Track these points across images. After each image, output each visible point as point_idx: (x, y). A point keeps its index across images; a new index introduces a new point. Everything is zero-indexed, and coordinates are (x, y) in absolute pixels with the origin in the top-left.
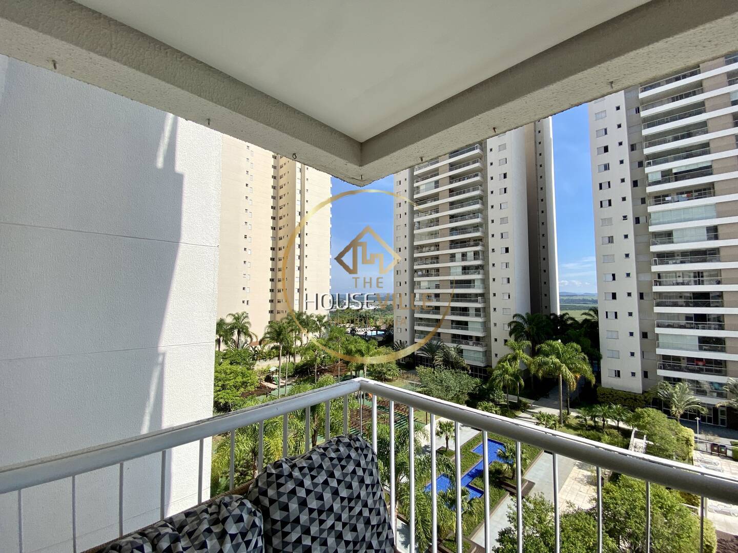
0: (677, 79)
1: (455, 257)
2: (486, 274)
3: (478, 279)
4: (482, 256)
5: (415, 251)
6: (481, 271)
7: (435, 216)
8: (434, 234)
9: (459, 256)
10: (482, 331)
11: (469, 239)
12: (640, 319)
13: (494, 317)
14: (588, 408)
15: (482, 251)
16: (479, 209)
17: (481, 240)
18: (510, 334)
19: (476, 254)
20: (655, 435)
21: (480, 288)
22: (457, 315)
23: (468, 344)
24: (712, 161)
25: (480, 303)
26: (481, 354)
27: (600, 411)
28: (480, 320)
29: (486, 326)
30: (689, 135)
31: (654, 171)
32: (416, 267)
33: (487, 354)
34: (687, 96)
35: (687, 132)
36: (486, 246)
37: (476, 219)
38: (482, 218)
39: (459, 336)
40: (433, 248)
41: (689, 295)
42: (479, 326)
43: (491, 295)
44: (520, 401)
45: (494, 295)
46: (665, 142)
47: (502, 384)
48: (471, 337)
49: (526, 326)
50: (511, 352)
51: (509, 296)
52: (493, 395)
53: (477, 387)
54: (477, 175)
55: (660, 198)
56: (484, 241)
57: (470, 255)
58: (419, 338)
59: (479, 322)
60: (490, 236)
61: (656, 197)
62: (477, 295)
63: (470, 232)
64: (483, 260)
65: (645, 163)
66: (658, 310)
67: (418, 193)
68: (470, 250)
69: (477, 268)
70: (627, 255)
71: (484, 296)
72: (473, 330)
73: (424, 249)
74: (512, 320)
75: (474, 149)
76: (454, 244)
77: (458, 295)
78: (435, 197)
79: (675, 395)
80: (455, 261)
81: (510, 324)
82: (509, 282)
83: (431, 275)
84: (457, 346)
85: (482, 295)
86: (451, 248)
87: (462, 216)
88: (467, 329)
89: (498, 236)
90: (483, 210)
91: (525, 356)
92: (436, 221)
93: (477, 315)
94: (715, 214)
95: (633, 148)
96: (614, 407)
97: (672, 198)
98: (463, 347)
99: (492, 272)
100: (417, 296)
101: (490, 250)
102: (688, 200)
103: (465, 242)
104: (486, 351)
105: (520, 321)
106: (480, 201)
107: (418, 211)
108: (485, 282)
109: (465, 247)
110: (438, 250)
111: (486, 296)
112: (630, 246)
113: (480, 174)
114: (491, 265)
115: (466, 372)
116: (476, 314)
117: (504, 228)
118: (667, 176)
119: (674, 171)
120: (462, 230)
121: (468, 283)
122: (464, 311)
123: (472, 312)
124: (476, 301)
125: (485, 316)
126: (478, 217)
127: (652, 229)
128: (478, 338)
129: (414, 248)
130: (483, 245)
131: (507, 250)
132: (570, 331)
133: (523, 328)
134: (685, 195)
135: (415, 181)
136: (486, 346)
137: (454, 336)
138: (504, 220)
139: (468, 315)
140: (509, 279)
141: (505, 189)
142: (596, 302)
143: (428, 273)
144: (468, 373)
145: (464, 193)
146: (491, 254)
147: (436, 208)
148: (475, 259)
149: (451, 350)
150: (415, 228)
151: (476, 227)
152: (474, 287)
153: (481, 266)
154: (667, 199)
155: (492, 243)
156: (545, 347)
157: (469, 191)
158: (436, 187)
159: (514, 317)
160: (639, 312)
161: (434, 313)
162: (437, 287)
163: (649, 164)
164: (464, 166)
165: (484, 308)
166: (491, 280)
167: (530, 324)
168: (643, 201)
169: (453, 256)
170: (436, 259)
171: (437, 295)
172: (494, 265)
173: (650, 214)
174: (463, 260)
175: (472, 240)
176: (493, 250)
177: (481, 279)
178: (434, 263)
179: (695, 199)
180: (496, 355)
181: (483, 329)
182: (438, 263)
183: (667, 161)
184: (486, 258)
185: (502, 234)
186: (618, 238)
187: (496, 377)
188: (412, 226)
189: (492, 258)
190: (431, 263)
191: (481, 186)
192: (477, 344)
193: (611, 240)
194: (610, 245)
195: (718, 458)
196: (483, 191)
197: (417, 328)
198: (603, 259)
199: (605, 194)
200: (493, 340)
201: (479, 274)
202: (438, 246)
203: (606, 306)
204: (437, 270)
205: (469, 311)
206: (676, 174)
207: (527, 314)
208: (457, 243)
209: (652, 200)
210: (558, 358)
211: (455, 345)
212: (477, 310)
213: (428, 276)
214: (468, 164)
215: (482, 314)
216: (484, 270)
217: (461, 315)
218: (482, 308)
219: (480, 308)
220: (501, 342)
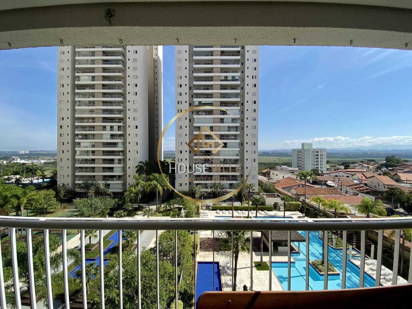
0: (206, 64)
1: (106, 128)
2: (125, 139)
3: (120, 142)
4: (123, 129)
5: (76, 121)
6: (122, 138)
7: (92, 99)
8: (92, 111)
9: (108, 128)
10: (122, 172)
11: (116, 118)
12: (189, 161)
13: (129, 163)
14: (168, 202)
15: (123, 126)
16: (121, 101)
17: (122, 119)
18: (137, 172)
19: (119, 127)
20: (187, 207)
21: (120, 147)
22: (107, 163)
23: (113, 180)
24: (213, 101)
25: (121, 156)
26: (121, 184)
27: (172, 202)
28: (120, 166)
29: (124, 169)
30: (208, 89)
31: (196, 100)
32: (76, 132)
33: (124, 184)
34: (209, 72)
35: (208, 87)
36: (125, 123)
37: (119, 107)
38: (123, 107)
39: (108, 176)
40: (90, 121)
41: (204, 152)
42: (120, 169)
43: (128, 151)
44: (139, 206)
45: (129, 151)
46: (200, 89)
47: (129, 199)
48: (115, 176)
49: (145, 167)
50: (136, 181)
51: (137, 152)
52: (125, 206)
53: (115, 204)
54: (120, 80)
55: (198, 112)
56: (124, 120)
57: (116, 128)
58: (79, 180)
60: (127, 118)
61: (197, 112)
62: (119, 152)
63: (116, 114)
64: (123, 131)
65: (194, 96)
66: (195, 157)
67: (79, 81)
68: (116, 125)
69: (120, 135)
70: (186, 135)
71: (124, 152)
72: (117, 172)
73: (84, 120)
74: (138, 165)
75: (119, 64)
76: (105, 120)
77: (108, 152)
78: (92, 87)
79: (197, 190)
80: (106, 131)
81: (137, 167)
82: (137, 145)
83: (89, 139)
84: (105, 182)
85: (122, 151)
86: (103, 122)
87: (111, 103)
88: (113, 172)
89: (132, 118)
90: (124, 102)
91: (143, 182)
92: (93, 103)
93: (119, 163)
94: (212, 122)
95: (190, 88)
96: (178, 199)
97: (201, 113)
98: (109, 182)
99: (129, 139)
100: (78, 152)
101: (128, 126)
102: (206, 115)
103: (113, 119)
104: (124, 183)
105: (142, 165)
106: (122, 97)
107: (79, 94)
108: (124, 144)
109: (113, 122)
110: (94, 122)
111: (125, 152)
112: (187, 131)
113: (122, 80)
114: (128, 135)
115: (109, 197)
117: (135, 115)
118: (200, 104)
119: (202, 102)
120: (111, 111)
121: (115, 144)
122: (112, 161)
123: (116, 161)
124: (119, 155)
125: (124, 163)
126: (121, 106)
127: (195, 125)
128: (119, 176)
129: (75, 119)
130: (124, 123)
131: (137, 127)
132: (164, 168)
133: (144, 168)
134: (205, 113)
135: (76, 71)
136: (124, 180)
137: (105, 177)
138: (135, 110)
139: (113, 163)
140: (137, 143)
141: (136, 93)
142: (174, 154)
143: (86, 137)
144: (111, 197)
145: (112, 89)
146: (128, 128)
147: (94, 94)
148: (119, 130)
149: (101, 185)
150: (76, 105)
151: (120, 112)
152: (118, 147)
153: (122, 134)
154: (200, 113)
155: (129, 122)
156: (151, 177)
157: (115, 89)
158: (93, 80)
159: (139, 163)
160: (189, 158)
161: (91, 163)
162: (93, 146)
163: (195, 97)
164: (113, 72)
165: (124, 159)
166: (128, 143)
167: (147, 166)
168: (193, 113)
169: (104, 127)
170: (93, 128)
171: (93, 152)
172: (129, 135)
173: (194, 118)
174: (111, 130)
175: (117, 119)
176: (129, 126)
177: (122, 142)
178: (91, 131)
179: (208, 115)
180: (129, 184)
181: (122, 171)
182: (94, 131)
183: (200, 98)
184: (125, 130)
185: (134, 118)
186: (183, 127)
187: (126, 196)
188: (74, 103)
189: (129, 130)
190: (89, 131)
191: (123, 87)
192: (118, 180)
193: (181, 127)
194: (181, 130)
195: (208, 211)
196: (124, 91)
197: (77, 174)
198: (178, 136)
199: (180, 107)
200: (128, 176)
201: (121, 139)
202: (95, 119)
203: (178, 156)
204: (94, 135)
205: (114, 161)
206: (203, 103)
207: (146, 161)
208: (108, 119)
209: (195, 113)
210: (157, 181)
211: (104, 182)
212: (119, 160)
213: (86, 139)
214: (115, 72)
215: (122, 162)
216: (124, 137)
217: (109, 163)
218: (122, 159)
219: (121, 159)
220: (132, 176)
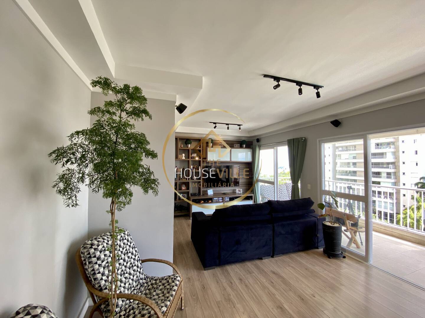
2: (397, 148)
3: (389, 152)
6: (392, 146)
13: (403, 179)
21: (390, 159)
23: (380, 197)
25: (391, 168)
28: (390, 180)
42: (390, 185)
43: (401, 163)
45: (404, 163)
48: (384, 193)
51: (417, 164)
59: (390, 182)
62: (388, 164)
69: (389, 144)
74: (419, 181)
81: (417, 184)
82: (417, 154)
83: (350, 150)
85: (393, 163)
88: (379, 187)
99: (402, 147)
100: (339, 164)
104: (396, 203)
108: (395, 154)
111: (396, 164)
114: (400, 142)
116: (387, 177)
122: (378, 174)
123: (384, 175)
124: (388, 168)
125: (395, 178)
128: (389, 194)
136: (396, 199)
139: (381, 177)
140: (417, 151)
143: (346, 148)
152: (385, 158)
153: (392, 142)
159: (421, 179)
161: (352, 176)
162: (354, 158)
165: (395, 173)
166: (401, 152)
171: (354, 164)
172: (403, 142)
177: (392, 152)
180: (404, 206)
181: (394, 187)
200: (402, 195)
201: (390, 148)
204: (355, 146)
205: (381, 175)
212: (389, 174)
213: (347, 150)
215: (392, 177)
216: (394, 145)
217: (374, 177)
218: (393, 172)
219: (391, 173)
220: (408, 197)
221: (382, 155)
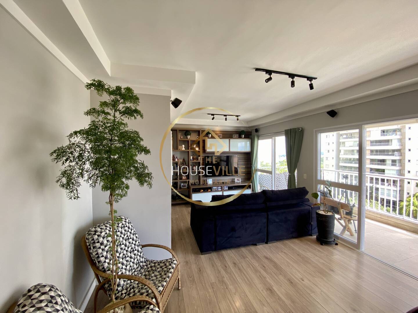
2: (403, 135)
3: (395, 139)
6: (398, 133)
13: (408, 166)
22: (376, 164)
23: (384, 185)
25: (396, 156)
28: (395, 168)
29: (401, 173)
42: (395, 172)
43: (407, 150)
45: (410, 150)
59: (394, 170)
62: (394, 151)
69: (395, 131)
71: (400, 151)
72: (389, 175)
77: (377, 151)
85: (398, 150)
88: (383, 174)
98: (378, 186)
99: (409, 133)
100: (342, 152)
104: (400, 190)
108: (401, 141)
111: (402, 151)
116: (392, 164)
123: (389, 162)
124: (393, 155)
125: (400, 166)
128: (393, 181)
139: (385, 165)
153: (398, 129)
165: (400, 160)
166: (407, 139)
172: (410, 128)
177: (398, 139)
181: (398, 175)
200: (406, 182)
201: (396, 135)
205: (386, 162)
212: (394, 161)
213: (351, 138)
215: (397, 164)
216: (401, 132)
217: (378, 164)
218: (398, 160)
219: (396, 160)
221: (387, 142)
